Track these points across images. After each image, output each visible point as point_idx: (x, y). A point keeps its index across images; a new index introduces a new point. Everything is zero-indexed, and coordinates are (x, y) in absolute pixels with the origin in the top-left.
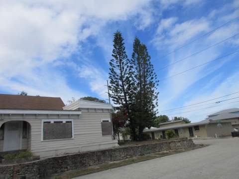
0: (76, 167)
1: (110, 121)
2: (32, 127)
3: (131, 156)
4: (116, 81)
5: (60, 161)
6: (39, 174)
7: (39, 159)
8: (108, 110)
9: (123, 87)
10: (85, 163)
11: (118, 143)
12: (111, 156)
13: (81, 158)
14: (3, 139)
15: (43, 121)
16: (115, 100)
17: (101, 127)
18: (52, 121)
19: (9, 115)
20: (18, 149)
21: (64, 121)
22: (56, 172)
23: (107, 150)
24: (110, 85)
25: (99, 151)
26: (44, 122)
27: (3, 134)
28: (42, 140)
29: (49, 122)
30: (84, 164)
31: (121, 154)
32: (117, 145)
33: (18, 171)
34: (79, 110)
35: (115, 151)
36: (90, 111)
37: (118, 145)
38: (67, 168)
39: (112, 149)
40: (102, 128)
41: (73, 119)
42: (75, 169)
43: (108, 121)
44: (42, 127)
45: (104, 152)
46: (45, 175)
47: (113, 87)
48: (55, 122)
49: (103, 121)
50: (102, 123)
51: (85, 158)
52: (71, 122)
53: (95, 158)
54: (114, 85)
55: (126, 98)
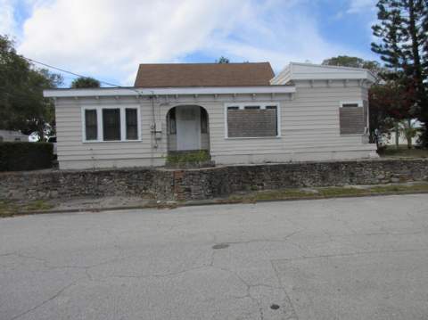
0: (279, 186)
1: (361, 105)
2: (210, 116)
3: (403, 179)
4: (394, 12)
5: (250, 173)
6: (210, 188)
7: (214, 166)
8: (358, 81)
9: (412, 23)
10: (296, 181)
11: (378, 152)
12: (352, 174)
13: (287, 172)
14: (175, 133)
15: (227, 105)
16: (387, 57)
17: (338, 117)
18: (242, 106)
19: (174, 96)
20: (196, 148)
21: (263, 106)
22: (243, 189)
23: (343, 163)
24: (379, 22)
25: (325, 164)
26: (229, 108)
27: (175, 125)
28: (227, 137)
29: (237, 108)
30: (293, 182)
31: (376, 172)
32: (374, 155)
33: (180, 180)
34: (292, 83)
35: (362, 166)
36: (315, 85)
37: (377, 155)
38: (262, 185)
39: (356, 162)
40: (341, 120)
41: (280, 101)
42: (276, 188)
43: (356, 105)
44: (226, 116)
45: (335, 166)
46: (222, 190)
47: (383, 27)
48: (246, 108)
49: (344, 106)
50: (340, 109)
51: (295, 173)
52: (275, 107)
53: (316, 174)
54: (389, 22)
55: (416, 51)
